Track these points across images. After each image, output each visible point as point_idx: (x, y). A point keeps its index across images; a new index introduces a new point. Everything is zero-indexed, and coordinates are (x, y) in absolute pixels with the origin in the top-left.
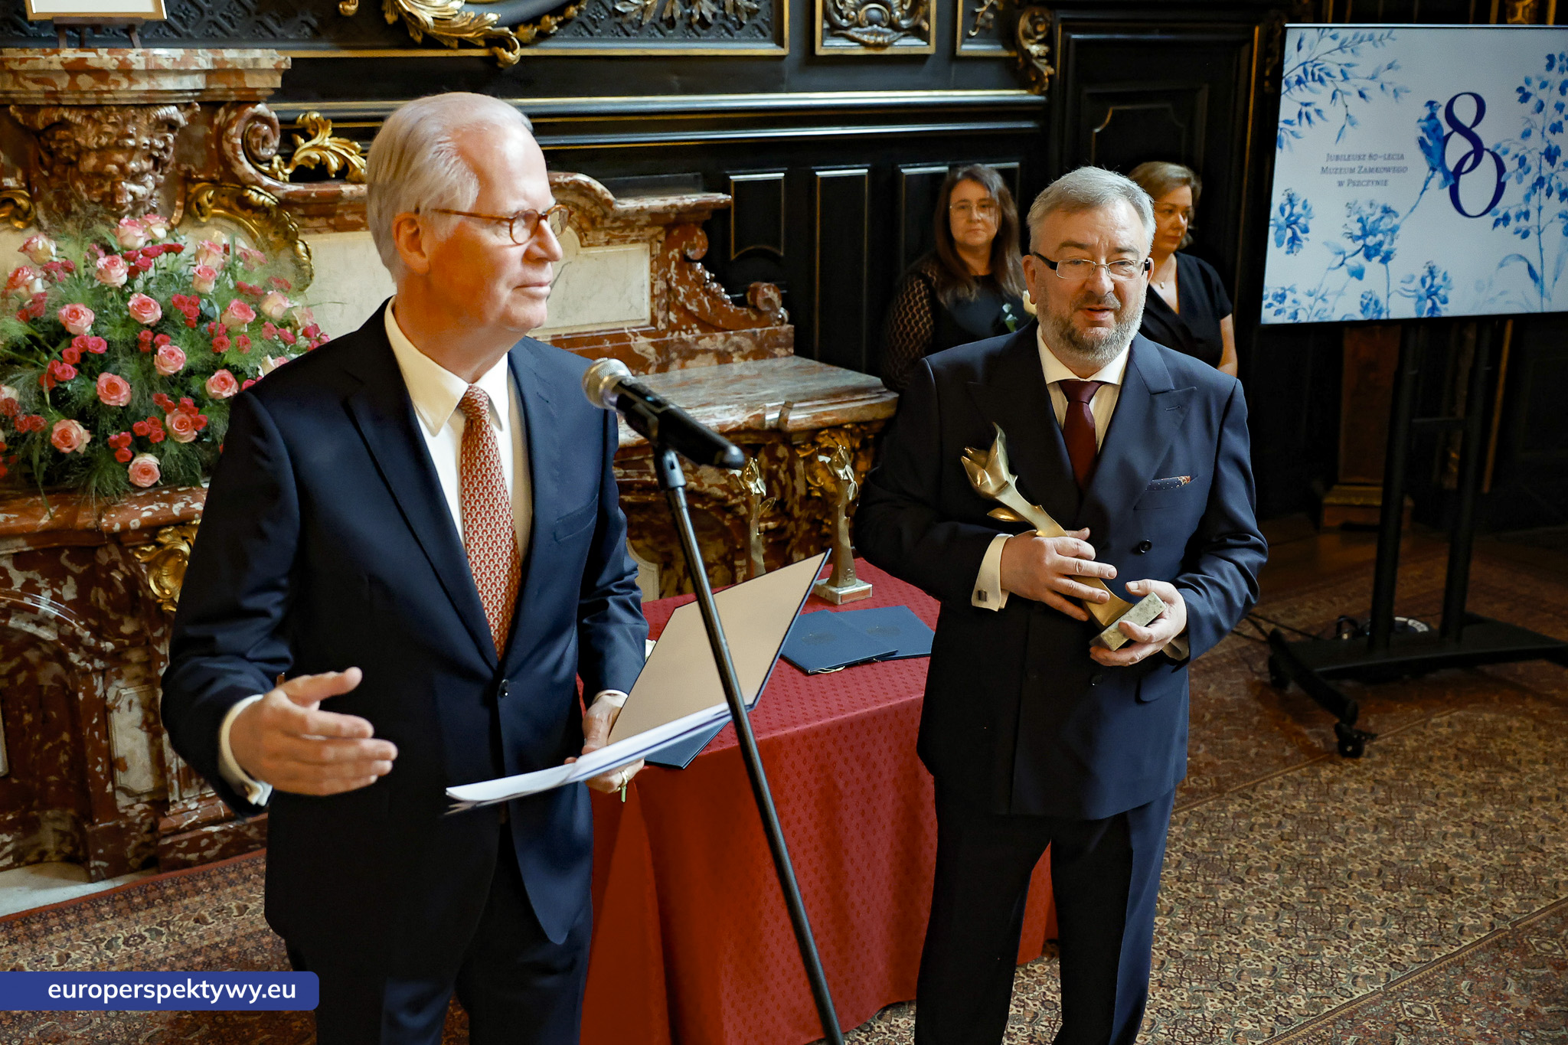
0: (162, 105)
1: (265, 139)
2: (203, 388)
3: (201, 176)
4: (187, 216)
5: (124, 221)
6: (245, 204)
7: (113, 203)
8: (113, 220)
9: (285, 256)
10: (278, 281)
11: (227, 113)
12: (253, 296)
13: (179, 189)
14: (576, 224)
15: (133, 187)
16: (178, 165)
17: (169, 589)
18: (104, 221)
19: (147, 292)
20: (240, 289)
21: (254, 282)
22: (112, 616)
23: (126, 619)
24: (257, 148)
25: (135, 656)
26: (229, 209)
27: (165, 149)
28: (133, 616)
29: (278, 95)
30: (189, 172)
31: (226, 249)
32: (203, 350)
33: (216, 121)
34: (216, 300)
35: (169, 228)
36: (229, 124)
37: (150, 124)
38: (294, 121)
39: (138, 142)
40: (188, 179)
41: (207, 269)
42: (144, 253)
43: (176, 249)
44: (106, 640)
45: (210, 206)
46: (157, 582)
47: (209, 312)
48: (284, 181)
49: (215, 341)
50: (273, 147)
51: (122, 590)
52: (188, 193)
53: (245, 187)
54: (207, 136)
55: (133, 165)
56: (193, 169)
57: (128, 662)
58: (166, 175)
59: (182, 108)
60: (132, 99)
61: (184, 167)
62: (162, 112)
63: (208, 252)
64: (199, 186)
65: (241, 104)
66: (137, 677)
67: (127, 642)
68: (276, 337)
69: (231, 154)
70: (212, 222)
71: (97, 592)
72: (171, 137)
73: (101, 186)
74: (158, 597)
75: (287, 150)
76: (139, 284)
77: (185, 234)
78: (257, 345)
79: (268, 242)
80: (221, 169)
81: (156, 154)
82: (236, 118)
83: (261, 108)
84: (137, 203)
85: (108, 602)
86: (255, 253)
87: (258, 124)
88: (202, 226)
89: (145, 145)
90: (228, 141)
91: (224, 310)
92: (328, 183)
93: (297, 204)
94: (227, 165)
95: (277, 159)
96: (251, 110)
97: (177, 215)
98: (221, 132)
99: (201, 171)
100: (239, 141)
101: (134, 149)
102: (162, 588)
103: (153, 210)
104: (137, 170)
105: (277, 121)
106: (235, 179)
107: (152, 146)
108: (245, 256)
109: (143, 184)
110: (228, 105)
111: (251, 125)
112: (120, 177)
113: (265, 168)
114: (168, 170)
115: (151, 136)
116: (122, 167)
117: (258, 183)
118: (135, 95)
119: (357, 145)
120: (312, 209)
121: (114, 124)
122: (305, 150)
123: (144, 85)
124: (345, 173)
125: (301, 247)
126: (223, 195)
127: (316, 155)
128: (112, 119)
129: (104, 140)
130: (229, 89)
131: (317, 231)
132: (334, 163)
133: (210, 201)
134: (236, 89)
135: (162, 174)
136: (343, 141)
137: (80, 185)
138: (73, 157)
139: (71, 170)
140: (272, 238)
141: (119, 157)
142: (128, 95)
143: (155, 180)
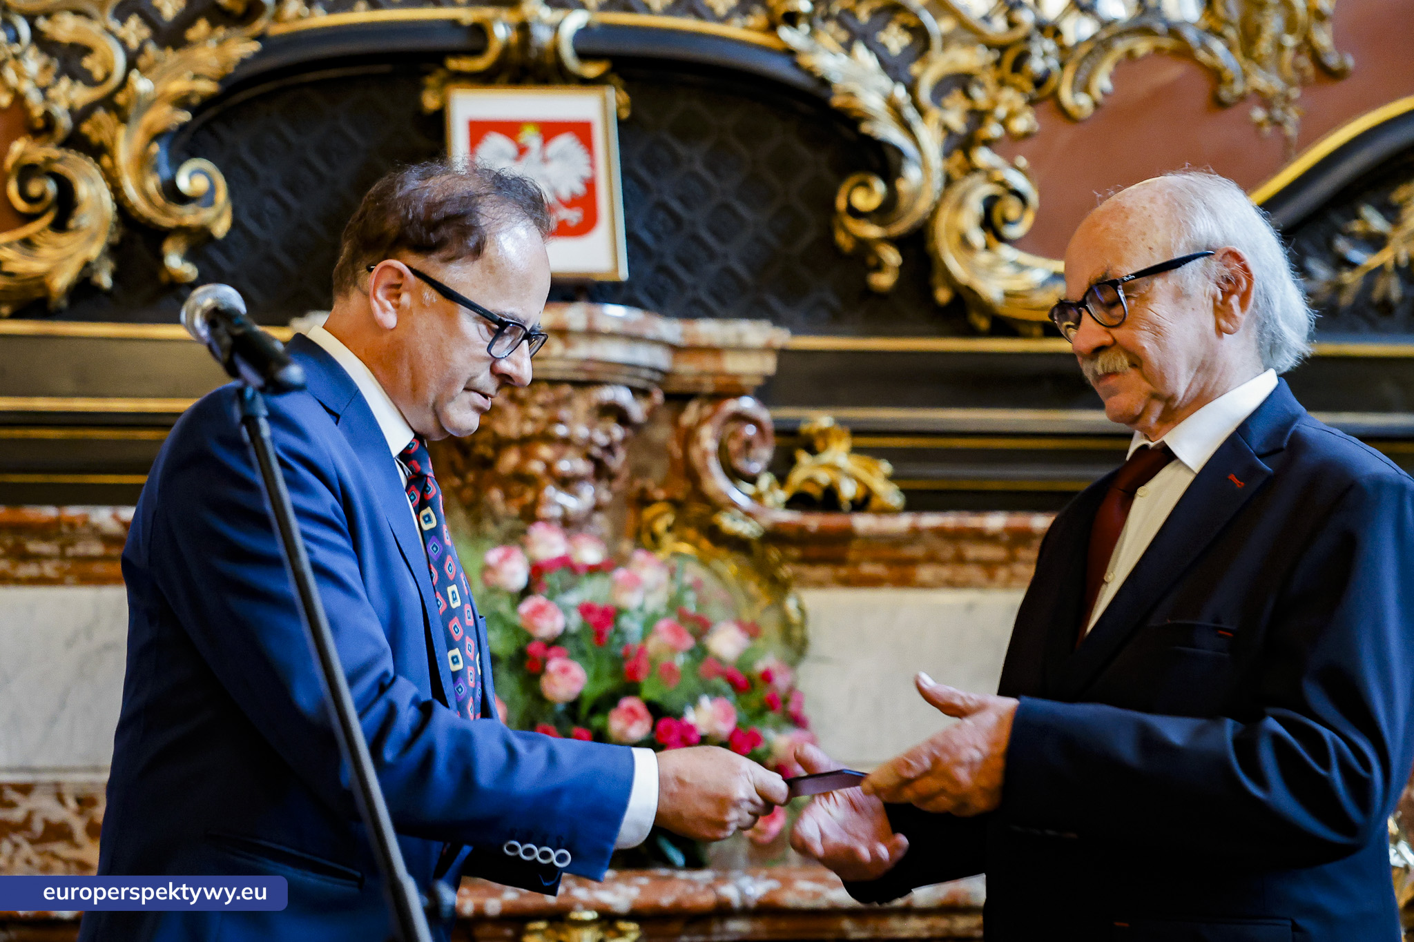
0: (607, 383)
1: (748, 444)
3: (660, 494)
11: (701, 407)
12: (696, 624)
13: (630, 516)
15: (564, 498)
16: (630, 481)
24: (738, 457)
26: (695, 544)
27: (609, 449)
30: (643, 491)
33: (684, 419)
36: (701, 422)
37: (589, 412)
38: (795, 431)
39: (571, 432)
40: (643, 500)
45: (667, 536)
48: (774, 507)
49: (631, 665)
50: (762, 460)
52: (640, 517)
53: (717, 509)
54: (670, 441)
55: (564, 466)
56: (650, 484)
58: (615, 495)
59: (639, 395)
60: (568, 371)
61: (639, 483)
62: (606, 394)
64: (655, 508)
65: (719, 396)
69: (698, 463)
72: (618, 432)
73: (521, 495)
75: (782, 467)
80: (688, 486)
81: (596, 452)
82: (711, 415)
84: (568, 522)
87: (740, 425)
89: (582, 437)
90: (698, 441)
93: (791, 541)
94: (692, 475)
95: (766, 481)
96: (731, 406)
98: (688, 437)
99: (660, 486)
100: (713, 446)
101: (566, 442)
104: (570, 473)
105: (769, 427)
106: (703, 498)
107: (591, 441)
108: (697, 586)
109: (575, 494)
110: (702, 398)
111: (732, 427)
112: (546, 481)
113: (748, 488)
114: (618, 485)
115: (591, 427)
116: (549, 466)
117: (734, 505)
118: (572, 365)
119: (886, 467)
120: (814, 551)
121: (543, 406)
122: (807, 470)
123: (583, 350)
124: (862, 504)
125: (791, 604)
126: (688, 524)
127: (824, 477)
128: (541, 398)
129: (529, 428)
130: (703, 374)
131: (820, 584)
132: (848, 490)
133: (670, 529)
134: (715, 374)
135: (609, 489)
136: (865, 460)
137: (496, 495)
138: (489, 452)
139: (487, 474)
140: (753, 587)
141: (545, 451)
142: (560, 364)
143: (596, 495)
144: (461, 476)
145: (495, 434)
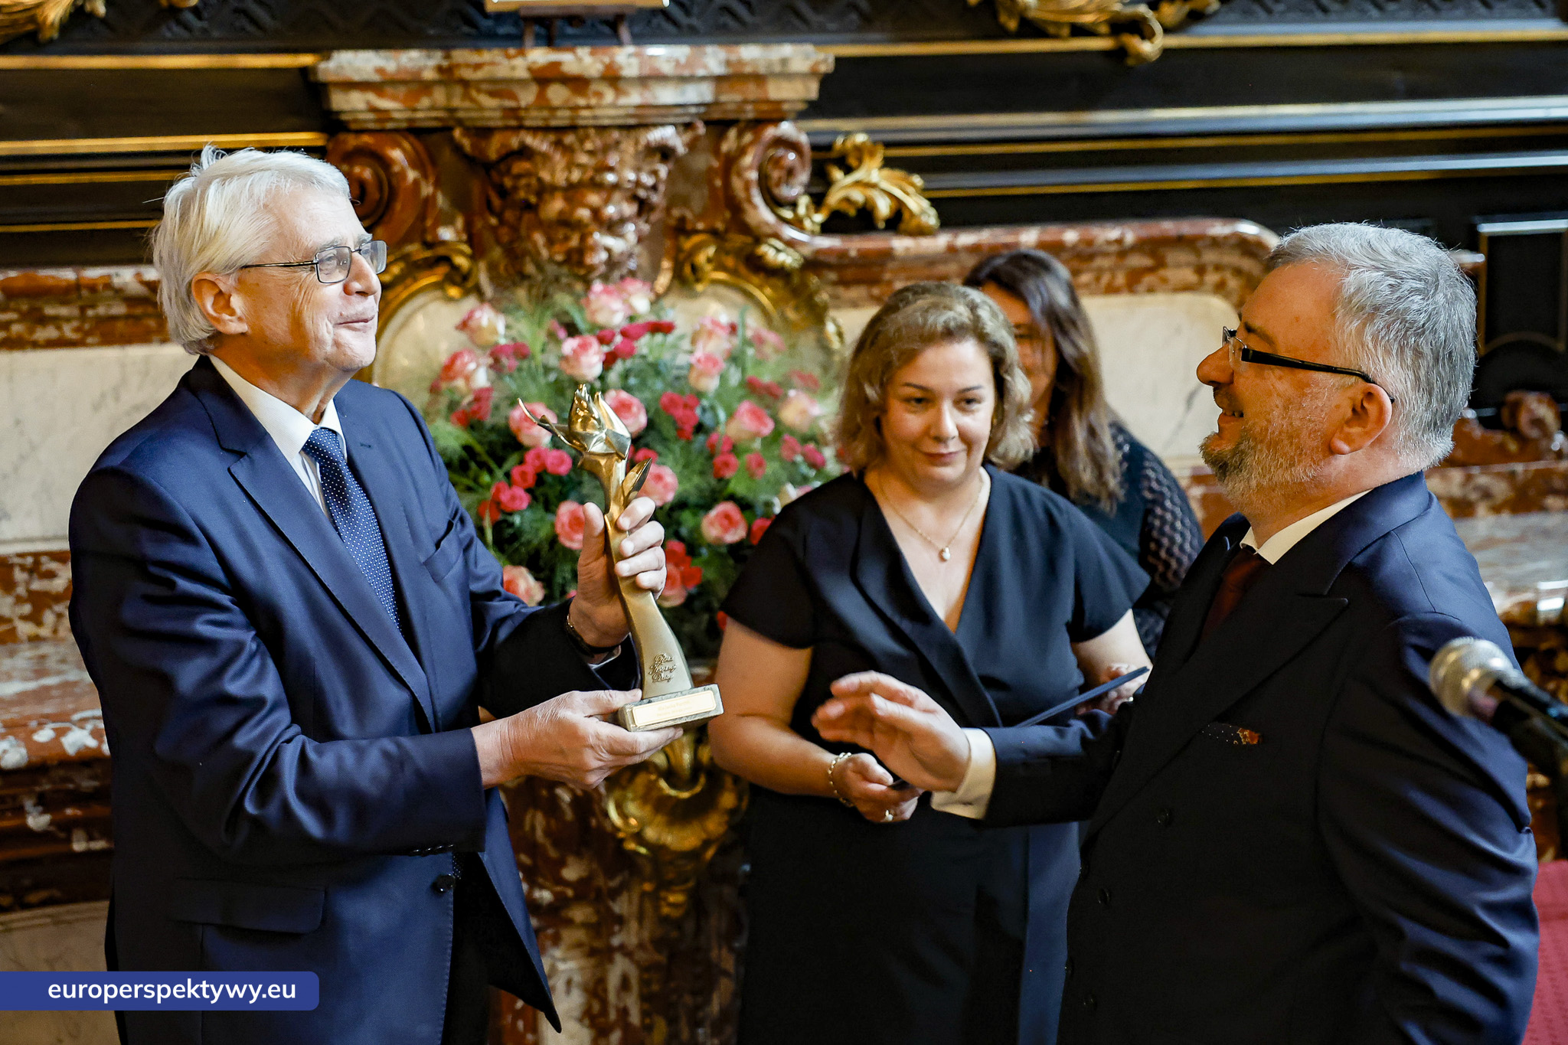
0: (655, 125)
1: (790, 172)
2: (697, 529)
3: (700, 226)
4: (676, 283)
5: (598, 286)
6: (758, 266)
7: (581, 263)
8: (579, 287)
9: (807, 342)
10: (802, 377)
11: (740, 135)
12: (767, 396)
13: (668, 243)
14: (1235, 298)
15: (609, 241)
16: (668, 210)
17: (635, 818)
18: (569, 289)
19: (627, 389)
20: (751, 387)
21: (766, 378)
22: (553, 853)
23: (571, 860)
24: (778, 185)
25: (580, 914)
26: (733, 272)
27: (654, 188)
28: (579, 855)
29: (813, 110)
30: (682, 220)
31: (733, 329)
32: (702, 473)
33: (725, 147)
34: (721, 401)
35: (652, 296)
36: (742, 151)
37: (637, 153)
38: (829, 147)
39: (620, 178)
40: (681, 229)
41: (710, 359)
42: (624, 333)
43: (661, 328)
44: (542, 887)
45: (708, 267)
46: (619, 808)
47: (708, 419)
48: (813, 233)
49: (718, 459)
50: (801, 184)
51: (569, 815)
52: (679, 249)
53: (758, 240)
54: (710, 170)
55: (611, 210)
56: (689, 215)
57: (569, 922)
58: (653, 225)
59: (681, 129)
60: (619, 117)
61: (676, 212)
62: (656, 135)
63: (710, 334)
64: (696, 239)
65: (758, 123)
66: (579, 945)
67: (570, 893)
68: (799, 458)
69: (740, 193)
70: (711, 289)
71: (533, 817)
72: (663, 170)
73: (567, 239)
74: (618, 829)
75: (818, 188)
76: (613, 376)
77: (673, 307)
78: (771, 468)
79: (784, 318)
80: (728, 215)
81: (642, 193)
82: (752, 143)
83: (786, 128)
84: (612, 263)
85: (547, 833)
86: (771, 337)
87: (781, 152)
88: (695, 295)
89: (629, 181)
90: (739, 175)
91: (731, 415)
92: (874, 235)
93: (829, 267)
94: (735, 208)
95: (804, 201)
96: (770, 132)
97: (664, 280)
98: (730, 163)
99: (700, 217)
100: (753, 175)
101: (616, 187)
102: (624, 816)
103: (632, 274)
104: (616, 217)
105: (807, 149)
106: (745, 229)
107: (638, 184)
108: (758, 341)
109: (621, 236)
110: (742, 125)
111: (771, 152)
112: (593, 226)
113: (788, 214)
114: (655, 216)
115: (638, 170)
116: (596, 212)
117: (777, 236)
118: (622, 112)
119: (917, 180)
120: (849, 273)
121: (591, 153)
122: (844, 188)
123: (634, 97)
124: (897, 221)
125: (830, 328)
126: (727, 253)
127: (858, 196)
128: (589, 146)
129: (576, 176)
130: (745, 102)
131: (855, 304)
132: (884, 208)
133: (709, 260)
134: (754, 102)
135: (647, 222)
136: (898, 173)
137: (539, 238)
138: (533, 199)
139: (527, 217)
140: (791, 314)
141: (594, 199)
142: (612, 112)
143: (638, 231)
144: (499, 216)
145: (540, 180)
